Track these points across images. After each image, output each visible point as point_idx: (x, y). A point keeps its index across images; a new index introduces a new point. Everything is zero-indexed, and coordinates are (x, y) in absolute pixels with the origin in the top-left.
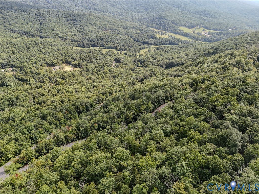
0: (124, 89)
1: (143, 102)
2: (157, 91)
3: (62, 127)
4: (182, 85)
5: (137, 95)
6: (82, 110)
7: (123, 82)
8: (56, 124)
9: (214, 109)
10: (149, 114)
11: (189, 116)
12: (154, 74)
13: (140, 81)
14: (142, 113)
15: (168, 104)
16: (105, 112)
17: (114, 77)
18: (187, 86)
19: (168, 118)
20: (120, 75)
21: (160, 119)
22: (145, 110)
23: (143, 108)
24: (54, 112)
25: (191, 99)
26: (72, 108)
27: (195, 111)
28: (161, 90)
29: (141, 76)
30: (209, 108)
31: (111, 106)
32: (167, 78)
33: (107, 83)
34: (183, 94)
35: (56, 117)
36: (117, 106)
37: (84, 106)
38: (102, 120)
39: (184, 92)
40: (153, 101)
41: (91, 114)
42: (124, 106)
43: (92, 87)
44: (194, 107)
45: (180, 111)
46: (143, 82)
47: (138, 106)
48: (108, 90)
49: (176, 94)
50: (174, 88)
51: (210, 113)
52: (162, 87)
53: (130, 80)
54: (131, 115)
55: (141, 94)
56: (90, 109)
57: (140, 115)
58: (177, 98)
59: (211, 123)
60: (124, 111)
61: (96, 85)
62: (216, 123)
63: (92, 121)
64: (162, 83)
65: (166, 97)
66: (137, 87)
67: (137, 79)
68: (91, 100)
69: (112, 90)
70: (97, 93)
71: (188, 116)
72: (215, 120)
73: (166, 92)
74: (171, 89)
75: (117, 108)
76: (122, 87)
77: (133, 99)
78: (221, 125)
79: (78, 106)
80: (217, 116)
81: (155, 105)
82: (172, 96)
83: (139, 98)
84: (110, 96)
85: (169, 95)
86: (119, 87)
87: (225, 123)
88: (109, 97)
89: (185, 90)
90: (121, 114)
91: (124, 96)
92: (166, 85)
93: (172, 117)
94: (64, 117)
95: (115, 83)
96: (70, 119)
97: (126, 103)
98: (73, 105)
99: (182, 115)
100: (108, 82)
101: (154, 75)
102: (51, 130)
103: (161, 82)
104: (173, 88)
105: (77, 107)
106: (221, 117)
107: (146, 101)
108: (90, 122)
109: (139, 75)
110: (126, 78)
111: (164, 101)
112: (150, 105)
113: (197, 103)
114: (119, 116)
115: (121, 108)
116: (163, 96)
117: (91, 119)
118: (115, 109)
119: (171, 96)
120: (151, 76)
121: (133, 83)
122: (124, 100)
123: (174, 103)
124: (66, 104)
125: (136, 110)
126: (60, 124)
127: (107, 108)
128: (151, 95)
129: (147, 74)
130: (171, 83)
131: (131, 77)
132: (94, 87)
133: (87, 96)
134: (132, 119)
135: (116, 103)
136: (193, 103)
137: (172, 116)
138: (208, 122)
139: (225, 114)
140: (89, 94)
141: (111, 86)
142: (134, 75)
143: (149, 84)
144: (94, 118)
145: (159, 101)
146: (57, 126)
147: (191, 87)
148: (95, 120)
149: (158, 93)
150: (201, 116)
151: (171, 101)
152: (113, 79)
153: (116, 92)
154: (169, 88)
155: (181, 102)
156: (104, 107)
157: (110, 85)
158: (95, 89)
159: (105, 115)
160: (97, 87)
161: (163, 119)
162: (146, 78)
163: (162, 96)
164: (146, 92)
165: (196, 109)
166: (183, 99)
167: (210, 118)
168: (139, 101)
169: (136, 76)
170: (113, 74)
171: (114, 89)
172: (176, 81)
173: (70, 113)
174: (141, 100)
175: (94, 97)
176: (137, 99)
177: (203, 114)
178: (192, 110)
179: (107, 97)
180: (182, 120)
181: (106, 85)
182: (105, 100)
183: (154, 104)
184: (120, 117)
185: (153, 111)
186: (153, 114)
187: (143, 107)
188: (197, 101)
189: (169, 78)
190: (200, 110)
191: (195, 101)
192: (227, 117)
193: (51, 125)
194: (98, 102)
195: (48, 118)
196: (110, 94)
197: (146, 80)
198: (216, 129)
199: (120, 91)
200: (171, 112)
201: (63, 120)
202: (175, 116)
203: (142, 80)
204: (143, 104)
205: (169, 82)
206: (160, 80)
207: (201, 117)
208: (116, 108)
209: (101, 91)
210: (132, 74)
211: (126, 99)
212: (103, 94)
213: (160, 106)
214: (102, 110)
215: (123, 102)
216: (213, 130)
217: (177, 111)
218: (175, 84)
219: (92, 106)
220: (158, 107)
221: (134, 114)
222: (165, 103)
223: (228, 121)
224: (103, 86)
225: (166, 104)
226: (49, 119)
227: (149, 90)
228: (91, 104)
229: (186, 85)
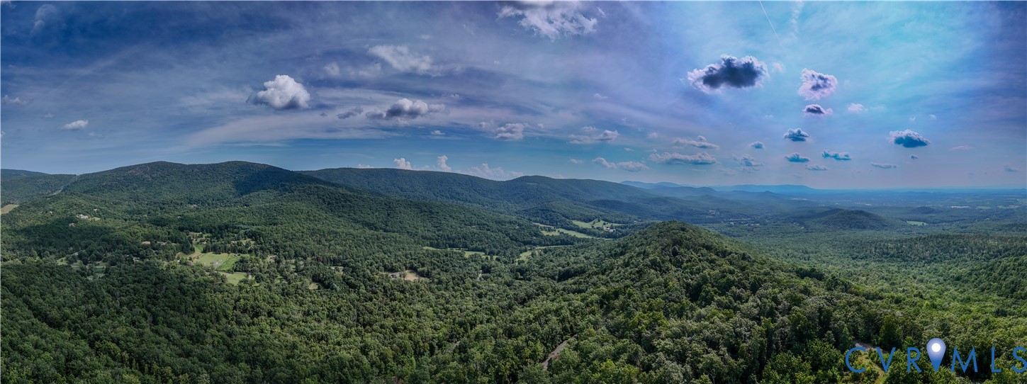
0: (495, 317)
1: (527, 341)
2: (550, 320)
3: (388, 376)
4: (587, 305)
5: (516, 328)
6: (422, 351)
7: (494, 306)
8: (379, 367)
9: (639, 339)
10: (539, 365)
11: (605, 361)
12: (542, 290)
13: (520, 303)
14: (525, 364)
15: (569, 343)
16: (462, 361)
17: (480, 296)
18: (595, 307)
19: (572, 371)
20: (489, 293)
21: (557, 374)
22: (532, 357)
23: (528, 354)
24: (380, 344)
25: (603, 328)
26: (409, 344)
27: (613, 348)
28: (554, 318)
29: (522, 295)
30: (631, 337)
31: (472, 350)
32: (562, 295)
33: (468, 306)
34: (590, 321)
35: (382, 354)
36: (482, 349)
37: (427, 344)
38: (454, 375)
39: (591, 317)
40: (543, 338)
41: (437, 361)
42: (495, 351)
43: (443, 311)
44: (611, 341)
45: (590, 352)
46: (525, 304)
47: (518, 350)
48: (470, 318)
49: (580, 323)
50: (576, 312)
51: (636, 346)
52: (557, 312)
53: (505, 302)
54: (506, 369)
55: (523, 326)
56: (436, 352)
57: (522, 369)
58: (581, 330)
59: (638, 364)
60: (495, 360)
61: (450, 307)
62: (646, 361)
63: (438, 375)
64: (556, 305)
65: (564, 329)
66: (517, 313)
67: (516, 299)
68: (441, 334)
69: (475, 319)
70: (450, 322)
71: (602, 359)
72: (643, 357)
73: (562, 321)
74: (571, 314)
75: (483, 354)
76: (492, 314)
77: (510, 337)
78: (653, 362)
79: (418, 342)
80: (645, 349)
81: (547, 347)
82: (574, 326)
83: (521, 335)
84: (471, 329)
85: (568, 326)
86: (486, 314)
87: (657, 356)
88: (469, 331)
89: (593, 313)
90: (489, 367)
91: (495, 329)
92: (562, 308)
93: (577, 368)
94: (394, 358)
95: (480, 307)
96: (403, 364)
97: (497, 345)
98: (410, 338)
99: (593, 359)
100: (470, 304)
101: (543, 293)
102: (370, 376)
103: (555, 303)
104: (574, 312)
105: (416, 344)
106: (651, 349)
107: (532, 340)
108: (434, 376)
109: (519, 292)
110: (498, 297)
111: (562, 338)
112: (540, 348)
113: (612, 333)
114: (485, 371)
115: (490, 354)
116: (559, 329)
117: (436, 372)
118: (478, 356)
119: (571, 327)
120: (538, 295)
121: (510, 307)
122: (495, 338)
123: (577, 338)
124: (400, 334)
125: (515, 357)
126: (386, 369)
127: (465, 352)
128: (540, 328)
129: (531, 290)
130: (570, 305)
131: (507, 296)
132: (447, 310)
133: (433, 325)
134: (509, 377)
135: (481, 343)
136: (606, 334)
137: (578, 365)
138: (634, 364)
139: (655, 342)
140: (438, 323)
141: (474, 312)
142: (511, 293)
143: (535, 307)
144: (442, 371)
145: (553, 339)
146: (380, 372)
147: (601, 308)
148: (443, 375)
149: (550, 323)
150: (622, 356)
151: (572, 335)
152: (478, 299)
153: (481, 323)
154: (568, 314)
155: (588, 336)
156: (460, 349)
157: (473, 310)
158: (449, 314)
159: (461, 367)
160: (451, 311)
161: (564, 374)
162: (530, 297)
163: (557, 328)
164: (530, 322)
165: (614, 343)
166: (592, 329)
167: (636, 353)
168: (520, 341)
169: (515, 294)
170: (478, 292)
171: (479, 316)
172: (577, 301)
173: (403, 353)
174: (524, 337)
175: (444, 330)
176: (517, 335)
177: (624, 350)
178: (609, 347)
179: (466, 331)
180: (594, 370)
181: (467, 309)
182: (463, 337)
183: (545, 345)
184: (488, 373)
185: (545, 359)
186: (545, 364)
187: (528, 352)
188: (613, 330)
189: (566, 296)
190: (620, 344)
191: (610, 331)
192: (658, 347)
193: (372, 366)
194: (451, 338)
195: (370, 353)
196: (473, 325)
197: (530, 302)
198: (647, 373)
199: (488, 321)
200: (574, 356)
201: (392, 363)
202: (584, 364)
203: (523, 302)
204: (528, 346)
205: (567, 303)
206: (553, 301)
207: (624, 357)
208: (481, 353)
209: (458, 319)
210: (509, 291)
211: (498, 336)
212: (461, 324)
213: (556, 347)
214: (457, 356)
215: (494, 342)
216: (644, 376)
217: (584, 354)
218: (576, 305)
219: (440, 346)
220: (553, 350)
221: (512, 365)
222: (563, 341)
223: (661, 353)
224: (461, 310)
225: (565, 343)
226: (372, 356)
227: (536, 319)
228: (440, 341)
229: (593, 305)
